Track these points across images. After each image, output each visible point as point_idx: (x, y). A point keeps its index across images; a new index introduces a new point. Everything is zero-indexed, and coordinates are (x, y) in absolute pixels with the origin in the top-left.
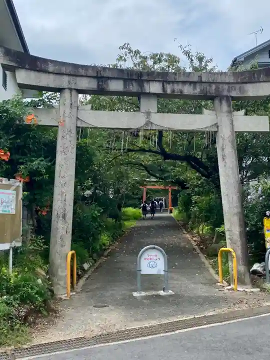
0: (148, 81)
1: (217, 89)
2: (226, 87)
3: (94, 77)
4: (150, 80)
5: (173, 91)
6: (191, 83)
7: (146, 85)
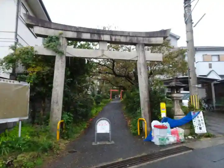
0: (103, 34)
1: (137, 40)
2: (142, 38)
3: (75, 31)
4: (104, 34)
5: (115, 39)
6: (124, 36)
7: (102, 36)
